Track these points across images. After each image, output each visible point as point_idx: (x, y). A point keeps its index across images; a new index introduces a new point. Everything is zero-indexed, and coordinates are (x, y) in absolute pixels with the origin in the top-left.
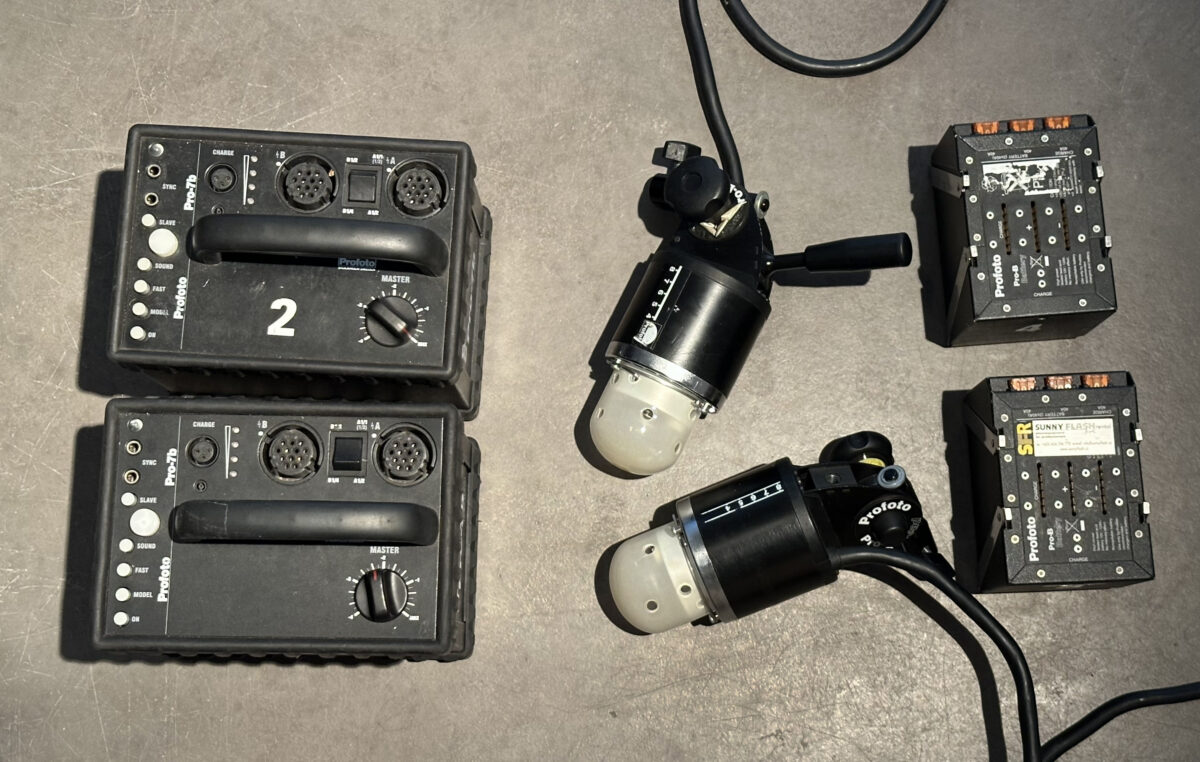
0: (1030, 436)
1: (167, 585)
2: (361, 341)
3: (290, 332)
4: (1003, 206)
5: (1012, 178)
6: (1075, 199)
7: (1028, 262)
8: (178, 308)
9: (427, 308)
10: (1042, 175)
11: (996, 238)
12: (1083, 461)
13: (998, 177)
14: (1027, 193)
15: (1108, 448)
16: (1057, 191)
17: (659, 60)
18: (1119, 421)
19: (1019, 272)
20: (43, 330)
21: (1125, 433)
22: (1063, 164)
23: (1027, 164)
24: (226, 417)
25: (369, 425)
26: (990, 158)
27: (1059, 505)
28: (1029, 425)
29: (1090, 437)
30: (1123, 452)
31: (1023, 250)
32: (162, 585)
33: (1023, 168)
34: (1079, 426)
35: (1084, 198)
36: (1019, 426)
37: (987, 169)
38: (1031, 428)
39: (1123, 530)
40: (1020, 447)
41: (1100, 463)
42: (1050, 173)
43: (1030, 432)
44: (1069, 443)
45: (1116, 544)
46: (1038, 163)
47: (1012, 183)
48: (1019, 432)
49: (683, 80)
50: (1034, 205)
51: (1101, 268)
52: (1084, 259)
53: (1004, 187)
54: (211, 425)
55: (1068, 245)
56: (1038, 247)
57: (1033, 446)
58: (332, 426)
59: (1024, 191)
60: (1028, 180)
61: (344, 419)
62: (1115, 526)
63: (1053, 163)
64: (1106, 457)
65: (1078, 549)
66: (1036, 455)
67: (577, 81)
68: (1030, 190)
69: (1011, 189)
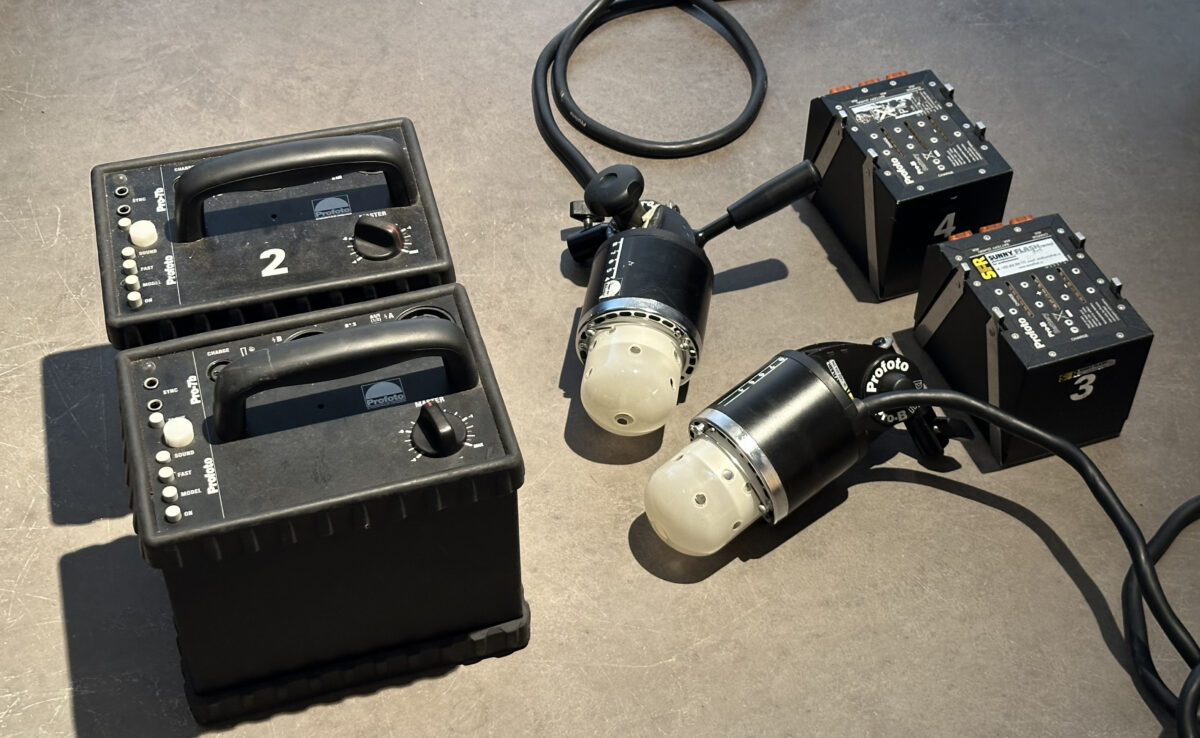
0: (989, 265)
1: (215, 479)
2: (355, 262)
3: (285, 271)
4: (883, 130)
5: (879, 112)
6: (940, 113)
7: (921, 157)
8: (170, 278)
9: (410, 228)
10: (903, 105)
11: (887, 147)
12: (1042, 272)
13: (868, 113)
14: (897, 118)
15: (1062, 258)
16: (920, 111)
17: (540, 176)
18: (1058, 239)
19: (918, 165)
20: (7, 487)
21: (1070, 244)
22: (916, 95)
23: (888, 101)
24: (239, 342)
25: (382, 316)
26: (855, 104)
27: (1039, 305)
28: (983, 258)
29: (1039, 255)
30: (1074, 257)
31: (913, 151)
32: (209, 480)
33: (886, 104)
34: (1026, 249)
35: (946, 111)
36: (974, 261)
37: (856, 110)
38: (986, 259)
39: (1107, 308)
40: (983, 275)
41: (1054, 269)
42: (908, 102)
43: (986, 262)
44: (1024, 262)
45: (1106, 319)
46: (897, 99)
47: (881, 114)
48: (976, 265)
49: (567, 184)
50: (905, 123)
51: (984, 148)
52: (967, 146)
53: (877, 118)
54: (227, 350)
55: (947, 142)
56: (924, 147)
57: (994, 270)
58: (347, 326)
59: (893, 117)
60: (893, 110)
61: (355, 318)
62: (1098, 309)
63: (909, 96)
64: (1062, 264)
65: (1075, 330)
66: (1001, 276)
67: (474, 203)
68: (899, 114)
69: (883, 117)
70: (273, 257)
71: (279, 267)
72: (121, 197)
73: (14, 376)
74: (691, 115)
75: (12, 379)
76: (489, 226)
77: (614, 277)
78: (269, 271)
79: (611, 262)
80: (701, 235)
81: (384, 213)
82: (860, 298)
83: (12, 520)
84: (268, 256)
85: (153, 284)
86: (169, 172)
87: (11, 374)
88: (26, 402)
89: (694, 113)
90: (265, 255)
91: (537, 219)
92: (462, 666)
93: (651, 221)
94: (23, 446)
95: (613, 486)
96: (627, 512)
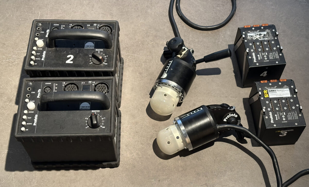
0: (268, 93)
1: (36, 121)
2: (90, 64)
3: (72, 62)
4: (254, 43)
5: (255, 36)
6: (272, 40)
7: (261, 54)
8: (43, 58)
9: (107, 56)
10: (263, 35)
11: (253, 49)
12: (282, 98)
13: (252, 36)
14: (259, 39)
15: (289, 95)
16: (267, 39)
18: (291, 89)
19: (259, 56)
20: (7, 91)
21: (293, 92)
22: (268, 33)
23: (259, 33)
24: (54, 82)
25: (92, 82)
26: (249, 32)
27: (277, 109)
28: (267, 90)
29: (283, 93)
30: (293, 96)
31: (260, 52)
32: (35, 121)
33: (258, 34)
34: (280, 90)
35: (274, 40)
36: (264, 91)
37: (248, 35)
38: (267, 91)
39: (296, 114)
40: (265, 96)
41: (286, 99)
42: (264, 35)
43: (267, 92)
44: (278, 94)
45: (294, 118)
46: (261, 33)
47: (255, 37)
48: (264, 92)
50: (261, 42)
51: (281, 55)
52: (276, 53)
53: (253, 38)
54: (50, 83)
55: (271, 50)
56: (264, 51)
57: (268, 95)
58: (82, 83)
59: (258, 39)
60: (259, 37)
61: (85, 81)
62: (293, 114)
63: (265, 33)
64: (289, 97)
65: (284, 119)
66: (270, 97)
68: (260, 39)
69: (255, 39)
70: (70, 57)
71: (71, 61)
72: (38, 30)
73: (17, 60)
74: (211, 17)
75: (16, 61)
76: (146, 41)
77: (166, 72)
78: (68, 62)
79: (167, 67)
80: (195, 62)
81: (102, 50)
82: (238, 85)
83: (6, 101)
84: (69, 57)
85: (38, 59)
86: (52, 25)
87: (16, 59)
88: (18, 68)
89: (212, 17)
90: (68, 56)
91: (159, 42)
92: (101, 168)
93: (184, 54)
94: (14, 80)
95: (154, 127)
96: (155, 135)
